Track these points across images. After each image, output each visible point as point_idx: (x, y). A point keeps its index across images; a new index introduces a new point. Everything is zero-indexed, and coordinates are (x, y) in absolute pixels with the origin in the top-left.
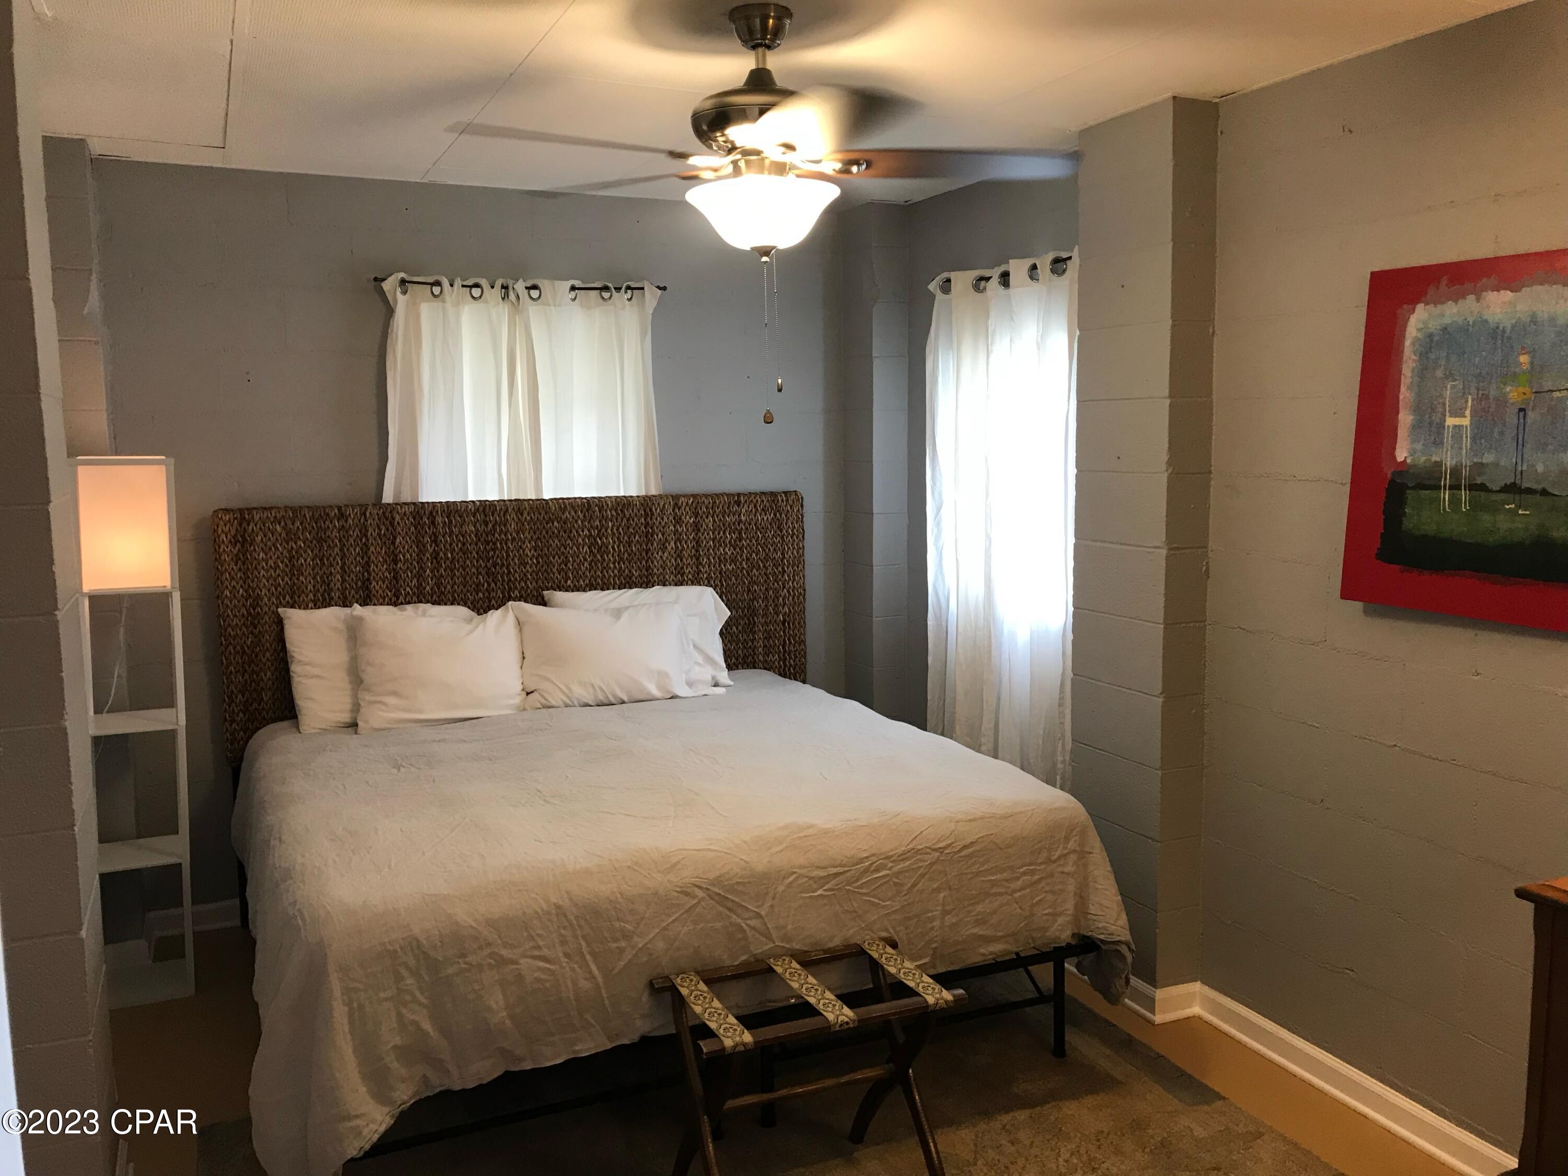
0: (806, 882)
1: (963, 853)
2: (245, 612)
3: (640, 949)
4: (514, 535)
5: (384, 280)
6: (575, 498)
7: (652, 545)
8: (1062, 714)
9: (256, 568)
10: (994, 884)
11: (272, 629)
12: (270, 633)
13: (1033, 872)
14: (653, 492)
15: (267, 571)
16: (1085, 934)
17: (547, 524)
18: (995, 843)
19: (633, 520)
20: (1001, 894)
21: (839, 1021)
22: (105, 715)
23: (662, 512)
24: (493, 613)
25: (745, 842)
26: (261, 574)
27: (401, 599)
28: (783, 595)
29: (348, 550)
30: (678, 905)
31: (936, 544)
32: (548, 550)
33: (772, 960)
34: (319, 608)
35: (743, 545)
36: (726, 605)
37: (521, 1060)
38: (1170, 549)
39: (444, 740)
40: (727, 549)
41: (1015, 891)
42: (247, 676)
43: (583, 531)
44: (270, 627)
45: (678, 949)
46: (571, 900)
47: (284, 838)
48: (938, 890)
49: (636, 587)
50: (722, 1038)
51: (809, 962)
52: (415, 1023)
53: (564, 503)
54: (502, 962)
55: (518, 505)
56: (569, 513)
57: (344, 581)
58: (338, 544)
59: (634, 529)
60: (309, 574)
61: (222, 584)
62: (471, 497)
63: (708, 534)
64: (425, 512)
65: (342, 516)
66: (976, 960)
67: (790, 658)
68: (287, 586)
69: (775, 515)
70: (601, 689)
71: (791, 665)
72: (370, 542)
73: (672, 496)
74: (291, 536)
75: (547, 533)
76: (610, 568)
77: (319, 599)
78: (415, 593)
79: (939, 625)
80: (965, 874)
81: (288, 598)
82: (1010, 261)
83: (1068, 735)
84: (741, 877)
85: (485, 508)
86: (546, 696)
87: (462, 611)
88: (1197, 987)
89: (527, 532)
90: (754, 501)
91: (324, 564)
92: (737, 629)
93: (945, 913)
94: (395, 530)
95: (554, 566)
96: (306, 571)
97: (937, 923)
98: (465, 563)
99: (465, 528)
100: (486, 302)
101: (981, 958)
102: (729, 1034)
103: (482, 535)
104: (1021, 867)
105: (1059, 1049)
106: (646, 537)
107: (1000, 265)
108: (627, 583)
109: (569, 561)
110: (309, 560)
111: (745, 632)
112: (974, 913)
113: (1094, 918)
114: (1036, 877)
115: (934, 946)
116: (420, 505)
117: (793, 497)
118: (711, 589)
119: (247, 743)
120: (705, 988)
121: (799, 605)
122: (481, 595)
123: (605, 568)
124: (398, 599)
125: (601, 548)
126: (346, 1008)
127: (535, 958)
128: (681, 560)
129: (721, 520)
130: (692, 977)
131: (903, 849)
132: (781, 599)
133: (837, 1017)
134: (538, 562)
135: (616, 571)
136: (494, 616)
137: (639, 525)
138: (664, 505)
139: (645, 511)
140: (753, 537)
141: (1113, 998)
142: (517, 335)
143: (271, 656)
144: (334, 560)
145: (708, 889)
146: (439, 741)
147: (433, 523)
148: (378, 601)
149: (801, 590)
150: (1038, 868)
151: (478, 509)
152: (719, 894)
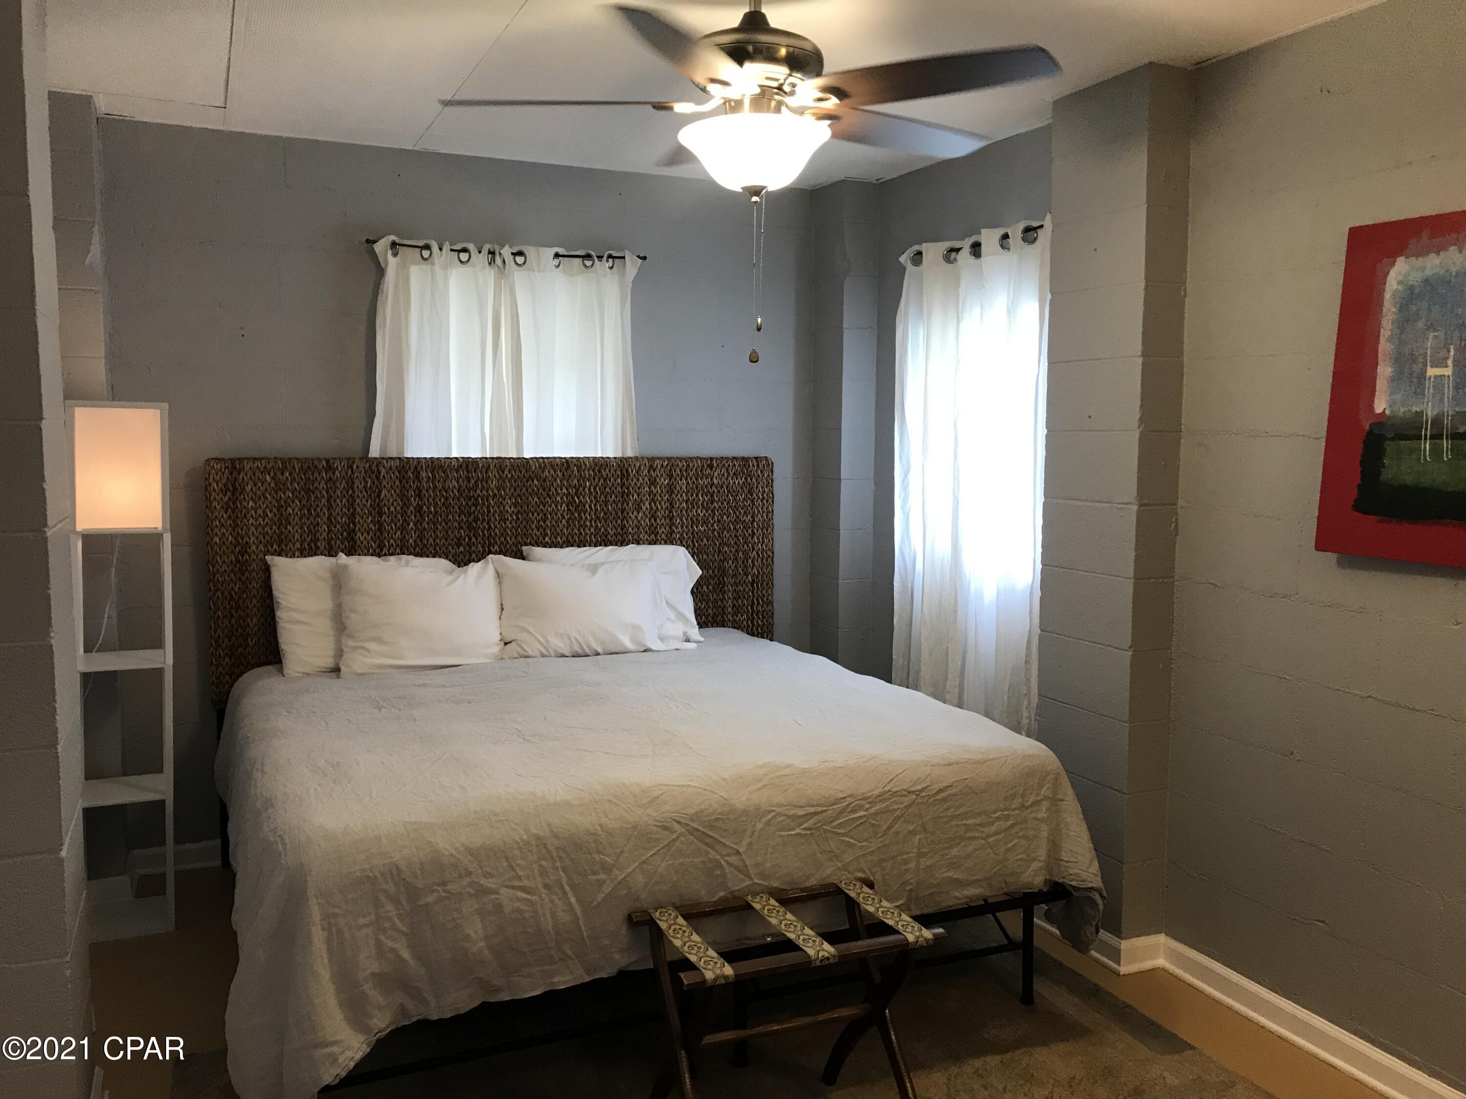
0: (784, 820)
1: (939, 797)
2: (234, 559)
3: (620, 882)
4: (495, 491)
5: (375, 242)
6: (555, 458)
7: (627, 505)
8: (1028, 670)
9: (245, 516)
10: (968, 828)
11: (259, 576)
12: (257, 579)
13: (1007, 817)
14: (630, 454)
15: (256, 520)
16: (1057, 880)
17: (527, 482)
18: (970, 788)
19: (610, 481)
20: (975, 838)
21: (820, 955)
22: (94, 653)
23: (637, 473)
24: (473, 565)
25: (724, 779)
26: (250, 522)
27: (385, 550)
28: (752, 556)
29: (335, 501)
30: (658, 839)
31: (903, 507)
32: (528, 507)
33: (749, 897)
34: (305, 557)
35: (715, 507)
36: (698, 564)
37: (497, 990)
38: (1140, 506)
39: (425, 685)
40: (699, 511)
41: (989, 836)
42: (233, 621)
43: (561, 490)
44: (257, 574)
45: (657, 883)
46: (551, 831)
47: (266, 769)
48: (913, 833)
49: (611, 545)
50: (703, 970)
51: (787, 900)
52: (393, 950)
53: (544, 462)
54: (483, 891)
55: (500, 463)
56: (549, 472)
57: (330, 531)
58: (325, 495)
59: (610, 489)
60: (297, 523)
61: (212, 531)
62: (454, 454)
63: (681, 496)
64: (410, 467)
65: (329, 468)
66: (951, 903)
67: (758, 618)
68: (275, 534)
69: (746, 479)
70: (576, 640)
71: (759, 625)
72: (356, 494)
73: (648, 458)
74: (280, 486)
75: (527, 490)
76: (587, 526)
77: (305, 548)
78: (398, 545)
79: (904, 586)
80: (941, 817)
81: (275, 546)
82: (983, 231)
83: (1035, 690)
84: (719, 814)
85: (467, 464)
86: (525, 647)
87: (443, 563)
88: (1162, 938)
89: (508, 489)
90: (726, 465)
91: (311, 513)
92: (707, 588)
93: (921, 855)
94: (380, 484)
95: (533, 523)
96: (293, 520)
97: (912, 865)
98: (447, 517)
99: (448, 483)
100: (474, 266)
101: (955, 902)
102: (710, 967)
103: (464, 491)
104: (995, 813)
105: (1028, 997)
106: (622, 497)
107: (971, 236)
108: (604, 541)
109: (548, 518)
110: (297, 509)
111: (715, 592)
112: (949, 856)
113: (1066, 864)
114: (1009, 823)
115: (908, 888)
116: (406, 460)
117: (764, 462)
118: (682, 549)
119: (231, 686)
120: (685, 923)
121: (767, 567)
122: (462, 549)
123: (581, 526)
124: (382, 551)
125: (578, 506)
126: (326, 934)
127: (513, 887)
128: (655, 521)
129: (694, 482)
130: (670, 912)
131: (881, 790)
132: (750, 561)
133: (818, 951)
134: (518, 519)
135: (592, 530)
136: (474, 568)
137: (616, 485)
138: (640, 466)
139: (621, 471)
140: (725, 500)
141: (1081, 945)
142: (502, 299)
143: (258, 602)
144: (321, 510)
145: (687, 825)
146: (419, 686)
147: (417, 477)
148: (362, 551)
149: (769, 553)
150: (1012, 813)
151: (461, 465)
152: (697, 830)
